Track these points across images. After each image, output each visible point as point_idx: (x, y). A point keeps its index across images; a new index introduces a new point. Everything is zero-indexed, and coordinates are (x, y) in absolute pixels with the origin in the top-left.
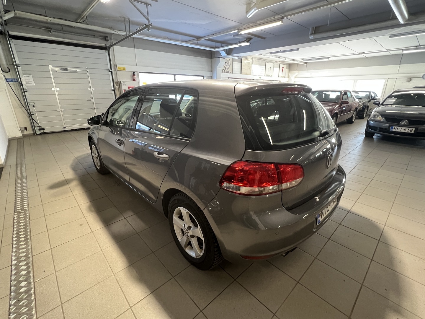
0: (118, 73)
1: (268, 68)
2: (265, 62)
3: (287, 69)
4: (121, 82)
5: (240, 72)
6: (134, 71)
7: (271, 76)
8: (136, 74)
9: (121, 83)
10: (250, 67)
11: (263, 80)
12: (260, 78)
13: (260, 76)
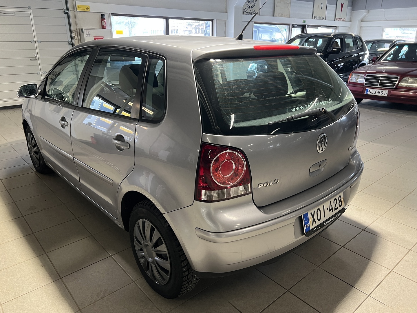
0: (79, 15)
1: (318, 6)
3: (348, 7)
4: (82, 30)
5: (271, 13)
6: (103, 11)
7: (323, 19)
8: (106, 16)
9: (83, 32)
10: (289, 4)
11: (308, 26)
12: (304, 22)
13: (304, 20)
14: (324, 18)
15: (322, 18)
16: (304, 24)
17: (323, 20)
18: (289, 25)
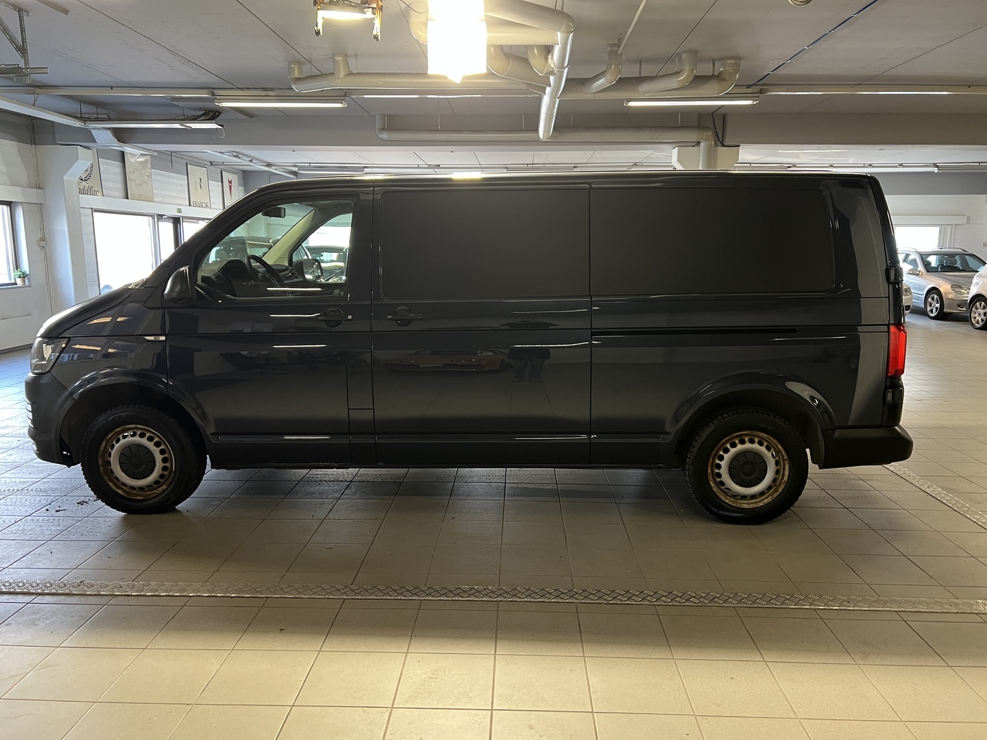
1: (196, 182)
2: (185, 162)
3: (239, 185)
5: (121, 194)
7: (207, 206)
10: (148, 176)
11: (183, 217)
12: (180, 211)
13: (180, 207)
14: (209, 205)
15: (204, 205)
16: (177, 215)
17: (206, 209)
18: (152, 216)
